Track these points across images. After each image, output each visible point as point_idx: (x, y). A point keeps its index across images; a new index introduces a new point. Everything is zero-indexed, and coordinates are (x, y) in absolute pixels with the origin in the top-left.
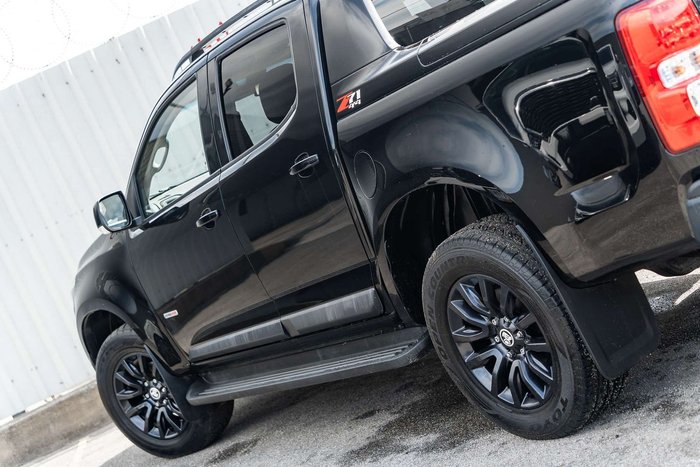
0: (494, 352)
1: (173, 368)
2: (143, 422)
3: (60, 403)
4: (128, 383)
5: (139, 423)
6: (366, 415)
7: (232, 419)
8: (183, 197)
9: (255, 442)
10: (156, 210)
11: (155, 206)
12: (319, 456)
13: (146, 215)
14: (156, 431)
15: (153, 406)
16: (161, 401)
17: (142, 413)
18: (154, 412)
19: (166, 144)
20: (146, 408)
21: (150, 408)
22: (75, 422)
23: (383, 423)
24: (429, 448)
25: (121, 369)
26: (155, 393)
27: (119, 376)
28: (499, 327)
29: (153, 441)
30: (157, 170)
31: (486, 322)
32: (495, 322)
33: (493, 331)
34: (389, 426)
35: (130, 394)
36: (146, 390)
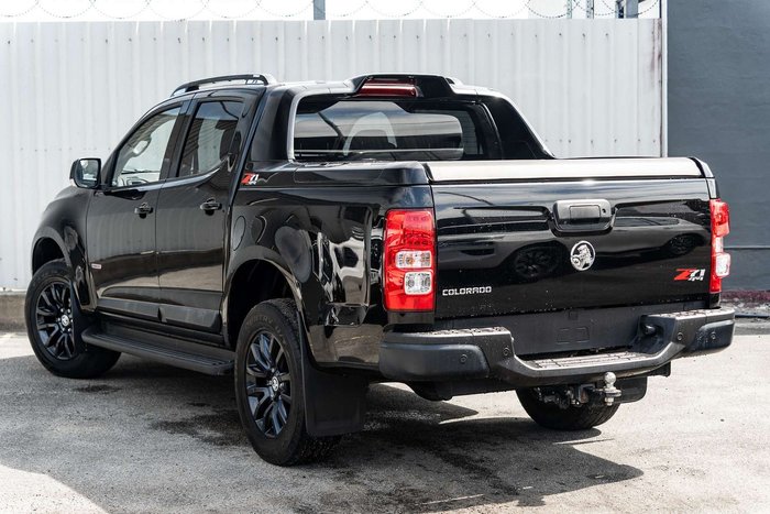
0: (266, 391)
1: (83, 307)
2: (47, 337)
3: (6, 296)
4: (49, 303)
5: (44, 338)
6: (198, 405)
7: (114, 367)
8: (148, 184)
9: (116, 390)
10: (121, 184)
11: (121, 181)
12: (145, 416)
13: (111, 185)
14: (53, 349)
15: (60, 329)
16: (67, 328)
17: (49, 331)
18: (59, 334)
19: (149, 140)
20: (53, 329)
21: (57, 329)
22: (10, 317)
23: (201, 414)
24: (209, 440)
25: (48, 290)
26: (65, 320)
27: (44, 295)
28: (274, 374)
29: (48, 356)
30: (135, 155)
31: (268, 367)
32: (273, 370)
33: (270, 376)
34: (203, 417)
35: (46, 313)
36: (60, 315)
